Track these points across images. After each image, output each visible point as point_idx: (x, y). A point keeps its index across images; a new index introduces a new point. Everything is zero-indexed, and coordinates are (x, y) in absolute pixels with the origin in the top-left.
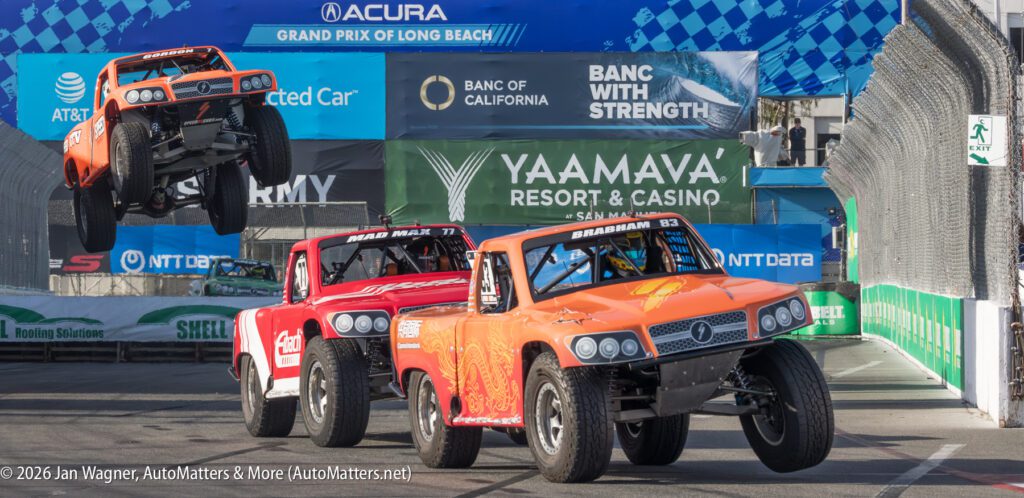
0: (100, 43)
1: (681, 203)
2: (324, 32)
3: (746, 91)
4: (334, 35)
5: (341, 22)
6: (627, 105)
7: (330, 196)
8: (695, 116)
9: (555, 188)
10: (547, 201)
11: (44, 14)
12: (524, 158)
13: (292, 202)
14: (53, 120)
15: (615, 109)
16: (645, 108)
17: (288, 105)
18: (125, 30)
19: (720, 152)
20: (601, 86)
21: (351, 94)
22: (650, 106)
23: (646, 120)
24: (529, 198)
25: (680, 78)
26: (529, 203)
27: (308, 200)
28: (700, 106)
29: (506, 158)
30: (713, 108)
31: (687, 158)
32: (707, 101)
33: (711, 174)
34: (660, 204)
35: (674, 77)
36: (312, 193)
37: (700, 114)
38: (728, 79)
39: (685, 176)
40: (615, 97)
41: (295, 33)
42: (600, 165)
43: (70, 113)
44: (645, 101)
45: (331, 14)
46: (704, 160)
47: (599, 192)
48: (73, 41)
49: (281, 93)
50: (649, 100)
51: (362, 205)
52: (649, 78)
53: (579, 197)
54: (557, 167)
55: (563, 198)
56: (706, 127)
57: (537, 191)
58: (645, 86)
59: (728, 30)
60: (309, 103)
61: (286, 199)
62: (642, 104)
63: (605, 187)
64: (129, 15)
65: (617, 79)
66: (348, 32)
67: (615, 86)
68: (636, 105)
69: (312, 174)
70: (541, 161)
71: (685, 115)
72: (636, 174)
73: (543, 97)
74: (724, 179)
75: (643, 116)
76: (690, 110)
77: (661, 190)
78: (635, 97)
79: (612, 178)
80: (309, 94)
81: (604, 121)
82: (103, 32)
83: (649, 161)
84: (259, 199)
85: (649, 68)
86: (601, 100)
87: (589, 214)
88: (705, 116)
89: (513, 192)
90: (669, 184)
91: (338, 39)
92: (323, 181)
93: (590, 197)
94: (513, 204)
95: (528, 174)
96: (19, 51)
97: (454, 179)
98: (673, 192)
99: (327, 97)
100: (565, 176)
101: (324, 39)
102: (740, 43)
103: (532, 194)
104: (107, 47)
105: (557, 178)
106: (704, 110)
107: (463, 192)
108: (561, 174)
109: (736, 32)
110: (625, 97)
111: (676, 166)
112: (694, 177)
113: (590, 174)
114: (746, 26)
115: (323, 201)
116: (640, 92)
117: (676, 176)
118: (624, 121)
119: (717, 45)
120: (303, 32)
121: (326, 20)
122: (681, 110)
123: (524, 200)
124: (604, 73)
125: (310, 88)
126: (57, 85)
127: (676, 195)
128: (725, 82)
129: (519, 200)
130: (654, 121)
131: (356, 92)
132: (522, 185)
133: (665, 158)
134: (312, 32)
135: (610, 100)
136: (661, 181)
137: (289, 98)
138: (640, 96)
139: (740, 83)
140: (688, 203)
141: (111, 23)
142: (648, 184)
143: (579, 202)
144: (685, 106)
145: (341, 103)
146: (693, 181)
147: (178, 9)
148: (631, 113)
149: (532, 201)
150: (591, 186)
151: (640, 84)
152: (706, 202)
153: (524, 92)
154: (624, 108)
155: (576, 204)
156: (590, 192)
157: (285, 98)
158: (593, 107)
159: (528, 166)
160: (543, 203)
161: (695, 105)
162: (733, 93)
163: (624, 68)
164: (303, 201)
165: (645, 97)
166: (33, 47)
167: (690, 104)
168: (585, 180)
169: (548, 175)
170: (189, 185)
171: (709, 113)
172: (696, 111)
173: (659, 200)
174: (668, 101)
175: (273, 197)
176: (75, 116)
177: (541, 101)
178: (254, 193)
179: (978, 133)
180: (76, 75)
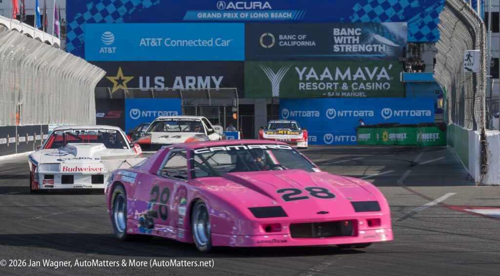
0: (121, 19)
1: (373, 88)
2: (218, 14)
3: (402, 40)
4: (222, 15)
5: (225, 10)
6: (350, 46)
7: (220, 86)
8: (380, 50)
9: (318, 82)
10: (315, 87)
11: (97, 6)
12: (305, 69)
13: (204, 88)
14: (100, 52)
15: (345, 48)
16: (358, 47)
17: (202, 46)
18: (132, 13)
19: (391, 66)
20: (339, 37)
21: (229, 41)
22: (360, 46)
23: (358, 52)
24: (307, 86)
25: (373, 34)
26: (307, 89)
27: (211, 87)
28: (382, 46)
29: (297, 69)
30: (388, 47)
31: (376, 68)
32: (385, 44)
33: (386, 76)
34: (364, 89)
35: (370, 33)
36: (213, 85)
37: (382, 50)
38: (394, 34)
39: (375, 77)
40: (345, 42)
41: (206, 14)
42: (338, 72)
43: (107, 50)
44: (358, 44)
45: (221, 6)
46: (383, 70)
47: (338, 83)
48: (109, 18)
49: (199, 41)
50: (360, 43)
51: (235, 90)
52: (360, 34)
53: (329, 86)
54: (319, 72)
55: (322, 86)
56: (383, 55)
57: (310, 83)
58: (358, 38)
59: (394, 13)
60: (212, 45)
61: (201, 87)
62: (356, 45)
63: (340, 81)
64: (133, 6)
65: (346, 34)
66: (228, 14)
67: (345, 38)
68: (354, 46)
69: (213, 76)
70: (312, 70)
71: (375, 50)
72: (354, 76)
73: (314, 42)
74: (392, 78)
75: (357, 51)
76: (378, 48)
77: (365, 83)
78: (353, 42)
79: (343, 78)
80: (212, 41)
81: (340, 52)
82: (122, 14)
83: (360, 70)
84: (190, 87)
85: (360, 30)
86: (339, 44)
87: (333, 93)
88: (384, 50)
89: (300, 84)
90: (368, 80)
91: (224, 17)
92: (217, 79)
93: (334, 86)
94: (300, 89)
95: (307, 76)
96: (86, 22)
97: (274, 78)
99: (219, 42)
100: (323, 77)
101: (218, 17)
102: (399, 19)
103: (309, 85)
104: (124, 20)
105: (319, 77)
106: (384, 48)
107: (278, 84)
108: (321, 76)
109: (397, 14)
110: (349, 42)
111: (371, 73)
112: (379, 77)
113: (334, 76)
114: (402, 11)
115: (217, 88)
116: (356, 40)
117: (371, 77)
118: (348, 53)
119: (389, 20)
120: (209, 14)
121: (219, 9)
122: (373, 48)
123: (305, 87)
124: (340, 32)
125: (212, 39)
126: (102, 37)
127: (371, 85)
128: (393, 36)
129: (303, 87)
130: (362, 52)
131: (232, 40)
132: (304, 81)
133: (367, 69)
134: (213, 14)
135: (343, 43)
136: (364, 79)
137: (203, 43)
138: (356, 42)
139: (399, 36)
140: (376, 89)
141: (125, 10)
142: (359, 80)
143: (329, 88)
144: (375, 46)
145: (225, 45)
146: (378, 79)
147: (155, 4)
148: (352, 49)
149: (309, 87)
150: (334, 81)
151: (356, 36)
152: (384, 88)
153: (305, 40)
154: (349, 47)
155: (327, 89)
156: (334, 83)
157: (201, 43)
158: (336, 47)
159: (307, 72)
160: (313, 88)
161: (380, 46)
162: (396, 41)
163: (349, 30)
164: (209, 87)
165: (358, 42)
166: (92, 21)
167: (377, 45)
168: (331, 79)
169: (315, 76)
170: (160, 81)
171: (386, 49)
172: (380, 48)
173: (364, 87)
174: (368, 44)
175: (196, 86)
176: (110, 51)
177: (313, 44)
178: (188, 84)
179: (468, 58)
180: (111, 33)
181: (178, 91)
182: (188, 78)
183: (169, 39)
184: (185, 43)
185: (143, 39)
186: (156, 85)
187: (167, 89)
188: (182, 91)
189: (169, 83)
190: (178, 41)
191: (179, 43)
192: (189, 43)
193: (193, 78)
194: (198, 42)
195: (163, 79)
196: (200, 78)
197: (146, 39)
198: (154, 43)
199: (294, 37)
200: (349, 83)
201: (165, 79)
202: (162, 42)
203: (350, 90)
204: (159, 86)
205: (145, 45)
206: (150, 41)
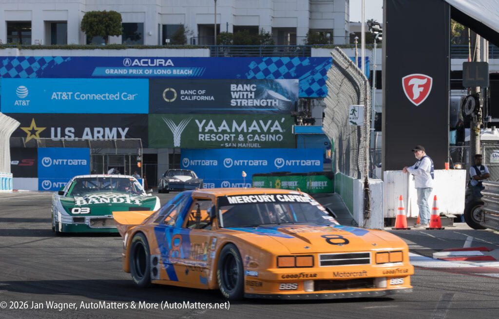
0: (34, 74)
1: (267, 140)
2: (125, 70)
3: (293, 95)
4: (128, 72)
5: (131, 66)
7: (126, 137)
8: (273, 105)
9: (217, 134)
10: (213, 139)
11: (12, 62)
12: (204, 121)
13: (111, 138)
14: (15, 105)
15: (241, 102)
16: (253, 102)
17: (110, 100)
18: (44, 69)
19: (283, 119)
20: (235, 93)
21: (135, 95)
22: (255, 100)
23: (253, 106)
24: (206, 137)
25: (267, 90)
26: (206, 140)
27: (117, 138)
28: (275, 101)
29: (197, 121)
30: (280, 102)
31: (270, 122)
32: (278, 99)
33: (279, 128)
34: (259, 140)
35: (265, 89)
36: (119, 135)
37: (275, 104)
38: (286, 90)
39: (269, 129)
40: (241, 97)
41: (113, 70)
42: (235, 124)
43: (22, 102)
44: (253, 99)
45: (127, 63)
46: (277, 123)
47: (234, 135)
48: (23, 74)
49: (107, 95)
50: (255, 98)
51: (139, 140)
52: (255, 89)
53: (226, 137)
54: (217, 125)
55: (220, 137)
56: (277, 109)
57: (209, 135)
58: (253, 93)
59: (287, 71)
60: (118, 99)
61: (108, 138)
62: (252, 100)
63: (237, 133)
64: (45, 63)
65: (242, 90)
66: (134, 70)
67: (241, 93)
68: (249, 100)
69: (119, 127)
70: (211, 122)
71: (269, 105)
72: (249, 128)
73: (212, 97)
74: (285, 130)
75: (252, 105)
76: (271, 102)
77: (259, 134)
78: (249, 97)
79: (239, 130)
80: (118, 95)
81: (237, 106)
82: (35, 70)
83: (255, 123)
84: (98, 137)
85: (255, 86)
86: (235, 99)
87: (230, 144)
88: (277, 105)
89: (200, 135)
90: (262, 132)
91: (130, 73)
92: (123, 130)
93: (231, 137)
94: (200, 140)
95: (206, 128)
97: (176, 130)
98: (264, 135)
99: (125, 96)
100: (221, 129)
101: (124, 73)
102: (291, 76)
103: (208, 136)
104: (36, 76)
105: (218, 129)
106: (277, 103)
107: (180, 135)
108: (219, 128)
109: (290, 71)
110: (245, 97)
111: (265, 125)
112: (273, 129)
113: (231, 128)
114: (294, 69)
115: (123, 138)
116: (251, 95)
117: (265, 129)
118: (245, 107)
119: (282, 77)
120: (116, 70)
121: (125, 65)
122: (267, 102)
123: (204, 138)
124: (237, 87)
125: (118, 93)
126: (17, 91)
127: (265, 137)
128: (285, 91)
129: (202, 138)
130: (257, 107)
131: (137, 94)
132: (203, 132)
133: (261, 122)
134: (119, 70)
135: (239, 98)
136: (259, 131)
137: (110, 97)
138: (251, 97)
139: (291, 92)
140: (270, 140)
141: (38, 66)
142: (254, 132)
143: (226, 139)
144: (269, 101)
145: (131, 99)
146: (272, 131)
147: (66, 61)
148: (247, 104)
149: (208, 139)
150: (231, 133)
151: (251, 92)
152: (277, 139)
153: (205, 95)
154: (245, 102)
155: (225, 140)
156: (231, 135)
157: (108, 97)
158: (232, 101)
159: (206, 125)
160: (212, 139)
161: (273, 100)
162: (288, 96)
163: (245, 85)
164: (115, 138)
165: (253, 97)
166: (7, 76)
167: (271, 100)
168: (229, 131)
169: (214, 128)
170: (70, 131)
171: (279, 104)
172: (274, 103)
173: (258, 139)
174: (263, 99)
175: (103, 136)
176: (24, 103)
177: (211, 99)
178: (96, 135)
179: (353, 112)
180: (25, 87)
181: (87, 140)
182: (96, 129)
183: (79, 93)
184: (94, 96)
185: (54, 93)
186: (67, 135)
187: (77, 139)
188: (90, 141)
189: (78, 133)
190: (87, 95)
191: (88, 96)
192: (97, 97)
193: (101, 129)
194: (105, 96)
195: (73, 130)
196: (107, 130)
197: (57, 93)
198: (65, 96)
199: (194, 92)
200: (245, 135)
201: (75, 130)
202: (73, 96)
203: (246, 141)
204: (70, 137)
205: (57, 99)
206: (61, 95)
